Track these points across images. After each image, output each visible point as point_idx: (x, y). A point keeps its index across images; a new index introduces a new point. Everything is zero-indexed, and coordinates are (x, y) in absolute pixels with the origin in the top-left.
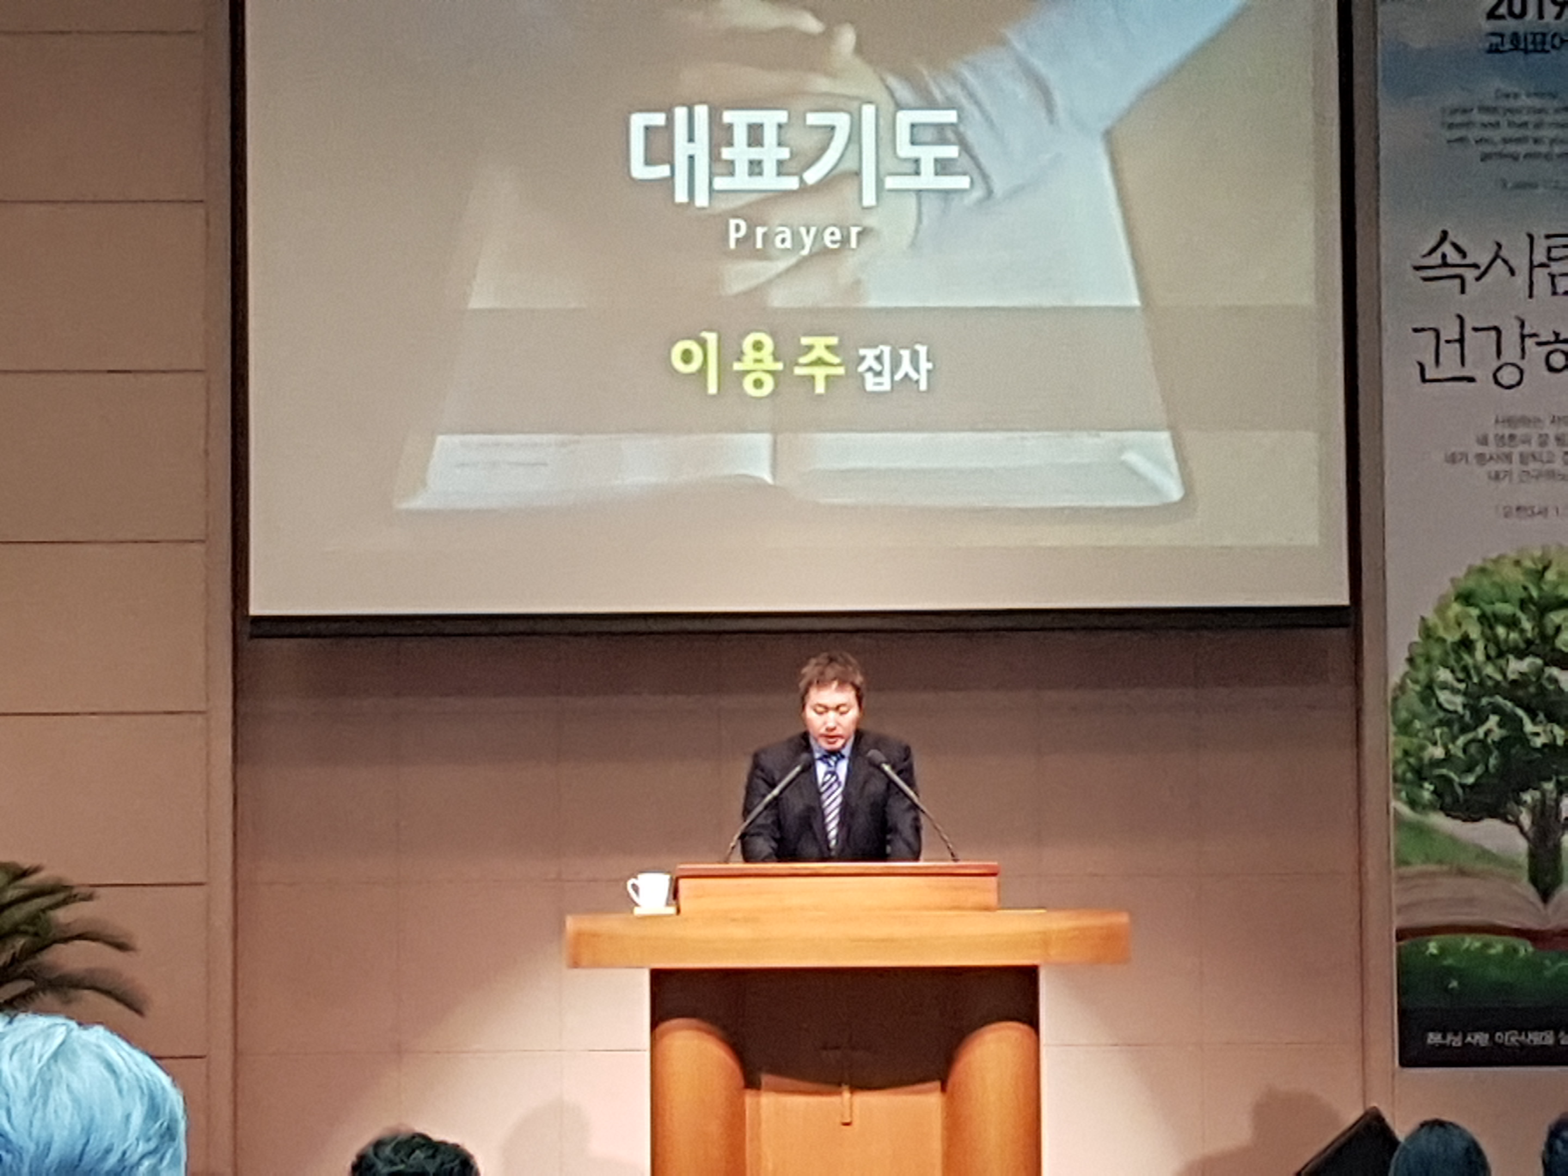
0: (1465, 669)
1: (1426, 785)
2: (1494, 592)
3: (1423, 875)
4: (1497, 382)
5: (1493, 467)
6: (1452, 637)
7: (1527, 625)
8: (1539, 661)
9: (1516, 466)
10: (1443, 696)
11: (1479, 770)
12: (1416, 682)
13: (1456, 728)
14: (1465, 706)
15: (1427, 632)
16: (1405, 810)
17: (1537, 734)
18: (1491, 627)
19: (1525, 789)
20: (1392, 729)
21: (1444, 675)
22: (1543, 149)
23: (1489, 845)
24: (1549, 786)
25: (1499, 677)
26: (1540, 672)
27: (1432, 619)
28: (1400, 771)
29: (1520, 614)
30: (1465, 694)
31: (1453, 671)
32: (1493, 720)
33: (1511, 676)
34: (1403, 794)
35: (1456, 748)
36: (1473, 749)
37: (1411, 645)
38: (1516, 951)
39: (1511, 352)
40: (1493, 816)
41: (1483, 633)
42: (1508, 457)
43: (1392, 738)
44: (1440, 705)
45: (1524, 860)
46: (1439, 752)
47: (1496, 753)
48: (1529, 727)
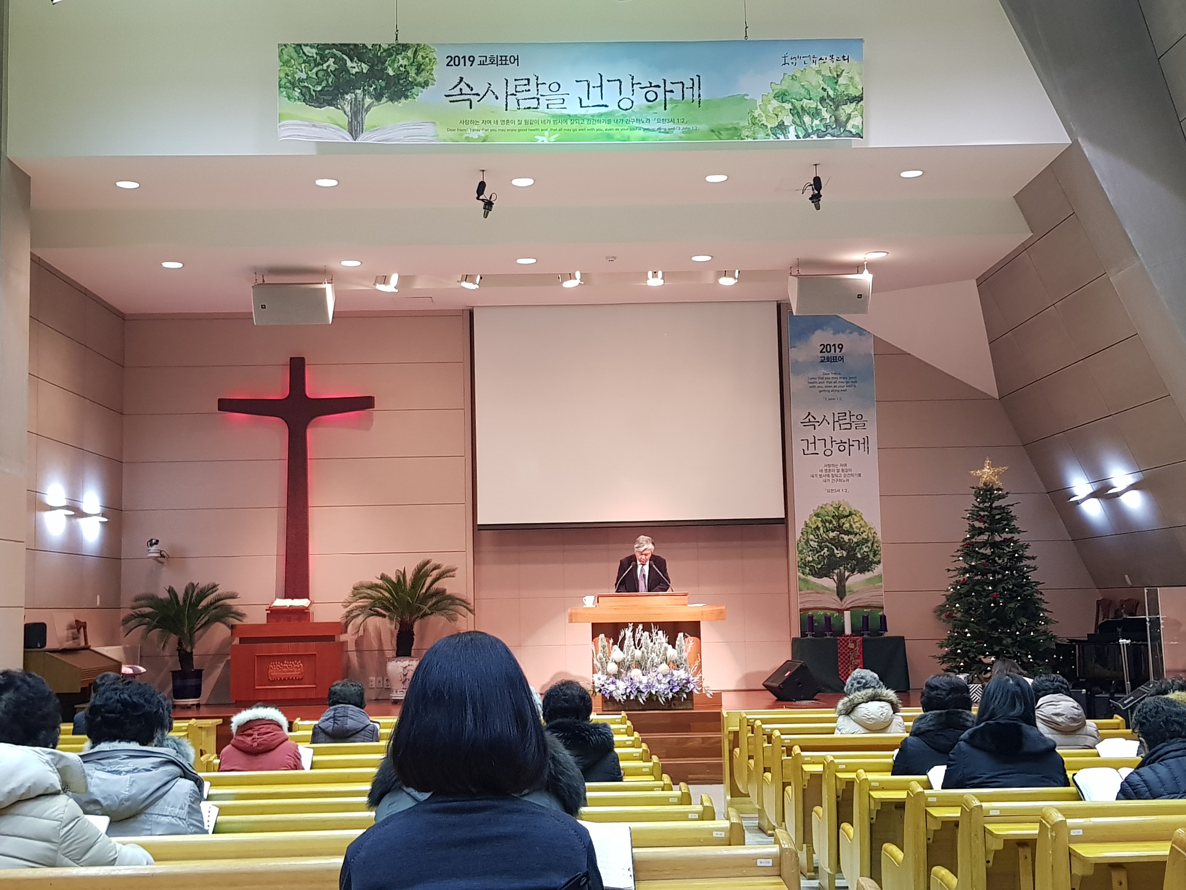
0: (817, 535)
1: (807, 568)
2: (826, 513)
3: (806, 594)
4: (824, 454)
5: (824, 478)
6: (814, 526)
7: (835, 523)
8: (838, 533)
9: (831, 478)
10: (812, 543)
11: (822, 563)
12: (804, 539)
13: (815, 552)
14: (818, 545)
15: (806, 525)
16: (801, 575)
17: (838, 554)
18: (825, 524)
19: (835, 569)
20: (797, 552)
21: (811, 537)
22: (837, 389)
23: (825, 585)
24: (842, 568)
25: (827, 537)
26: (839, 535)
27: (808, 522)
28: (799, 564)
29: (832, 519)
30: (818, 542)
31: (814, 536)
32: (826, 549)
33: (830, 537)
34: (801, 571)
35: (815, 558)
36: (820, 557)
37: (802, 529)
38: (833, 615)
39: (828, 446)
40: (826, 577)
41: (822, 525)
42: (829, 475)
43: (797, 555)
44: (810, 545)
45: (835, 589)
46: (811, 559)
47: (826, 559)
48: (836, 551)
